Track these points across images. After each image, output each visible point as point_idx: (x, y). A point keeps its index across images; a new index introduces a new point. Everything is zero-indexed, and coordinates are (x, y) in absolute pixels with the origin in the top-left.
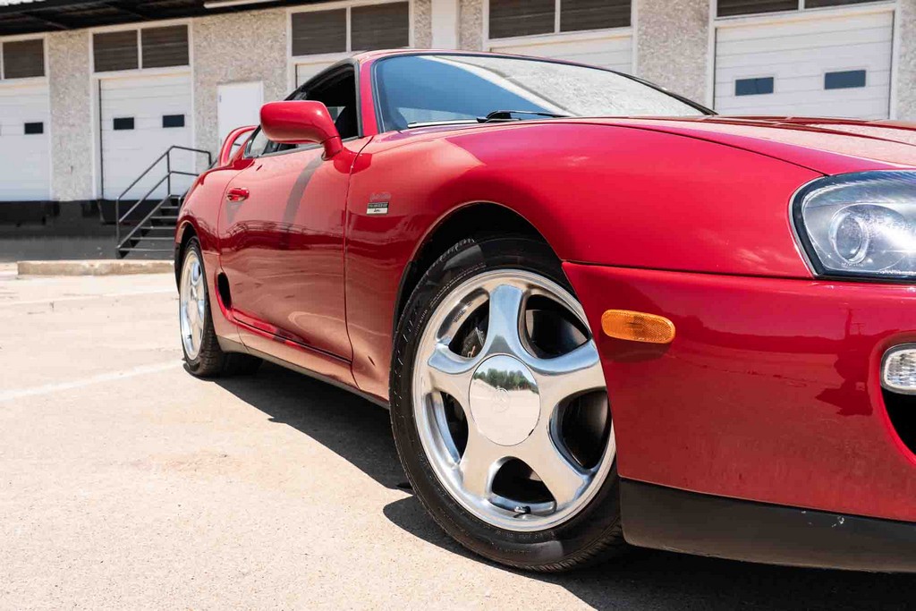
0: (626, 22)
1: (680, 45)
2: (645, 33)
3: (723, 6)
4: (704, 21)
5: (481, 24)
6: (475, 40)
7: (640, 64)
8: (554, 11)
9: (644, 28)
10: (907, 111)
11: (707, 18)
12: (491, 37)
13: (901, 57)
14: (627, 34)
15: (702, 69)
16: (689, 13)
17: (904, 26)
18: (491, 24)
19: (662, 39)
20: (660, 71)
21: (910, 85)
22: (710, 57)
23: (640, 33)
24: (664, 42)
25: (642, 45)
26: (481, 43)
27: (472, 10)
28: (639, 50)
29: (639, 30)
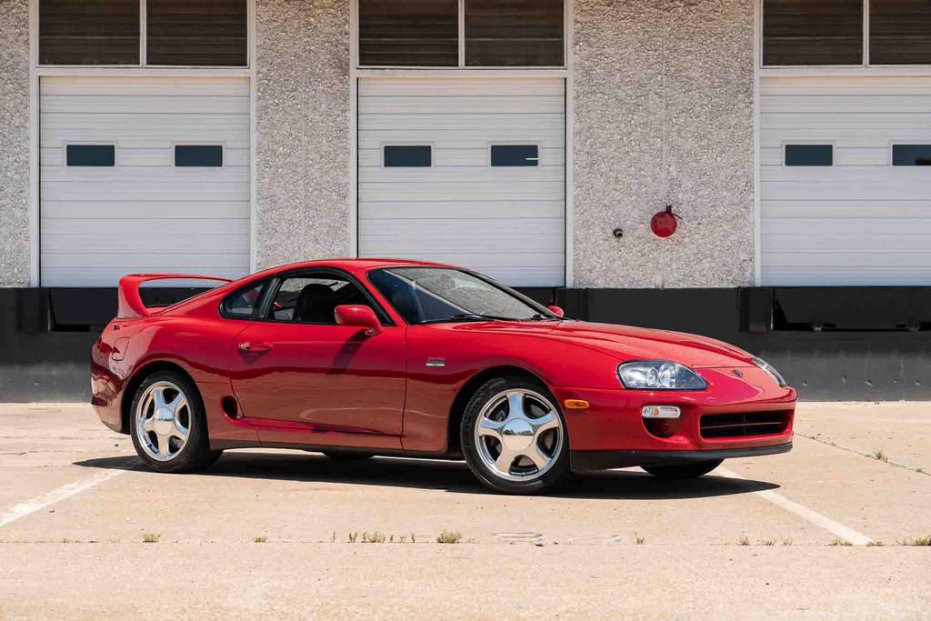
0: (240, 60)
1: (314, 96)
2: (267, 77)
3: (366, 52)
4: (344, 69)
5: (27, 42)
6: (17, 64)
7: (260, 118)
8: (138, 34)
9: (264, 70)
10: (585, 200)
11: (348, 65)
12: (42, 62)
13: (577, 133)
14: (243, 75)
15: (342, 130)
16: (324, 56)
17: (576, 98)
18: (42, 44)
19: (290, 87)
20: (288, 128)
21: (588, 169)
22: (352, 115)
23: (260, 75)
24: (294, 91)
25: (263, 92)
26: (27, 69)
27: (12, 21)
28: (259, 98)
29: (258, 73)
